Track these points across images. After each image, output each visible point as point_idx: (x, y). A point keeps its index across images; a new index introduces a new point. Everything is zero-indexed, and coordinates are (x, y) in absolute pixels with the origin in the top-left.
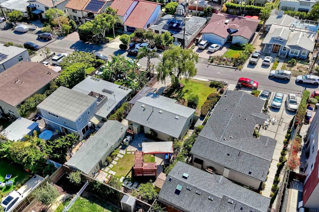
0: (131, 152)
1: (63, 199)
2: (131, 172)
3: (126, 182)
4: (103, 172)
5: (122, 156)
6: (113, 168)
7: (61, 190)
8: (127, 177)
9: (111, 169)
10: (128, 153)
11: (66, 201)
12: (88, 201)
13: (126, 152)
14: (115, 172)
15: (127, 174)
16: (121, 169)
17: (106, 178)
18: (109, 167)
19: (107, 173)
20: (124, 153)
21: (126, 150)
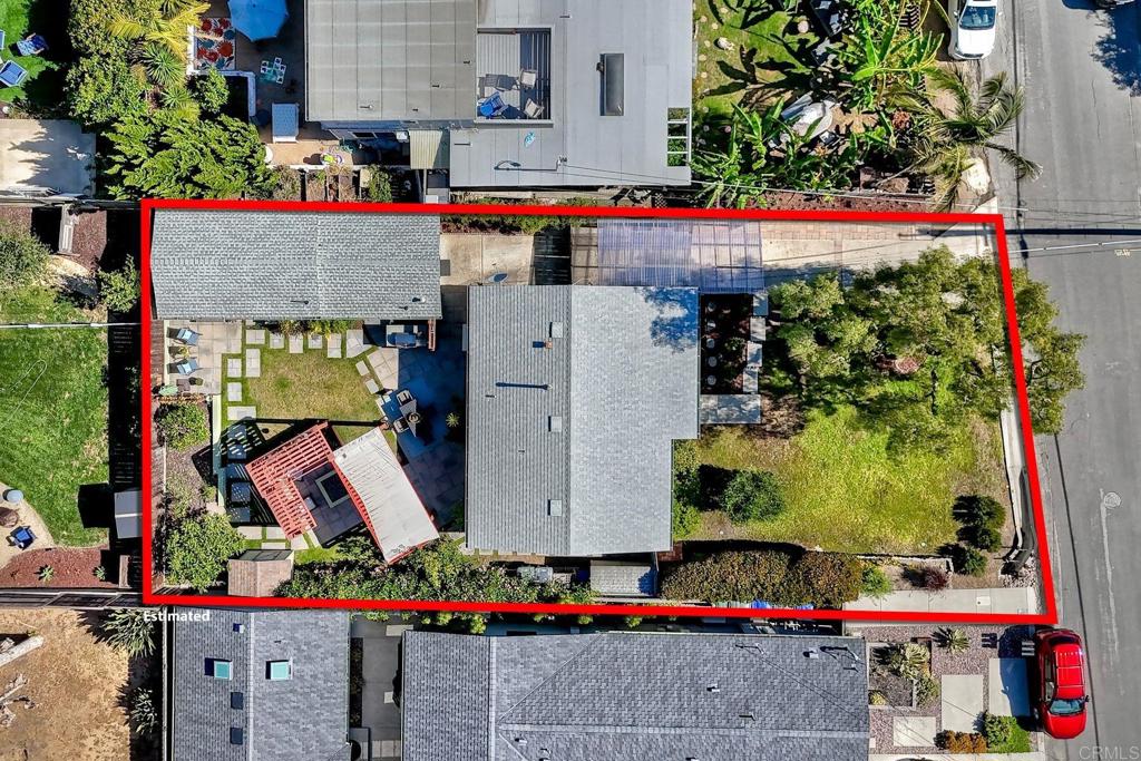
0: (373, 375)
1: (71, 281)
2: (288, 426)
3: (240, 436)
4: (240, 332)
5: (334, 353)
6: (272, 352)
7: (97, 247)
8: (261, 426)
9: (264, 349)
10: (361, 366)
11: (71, 295)
12: (106, 362)
13: (362, 357)
14: (262, 372)
15: (270, 417)
16: (282, 384)
17: (223, 355)
18: (267, 338)
19: (245, 346)
20: (351, 354)
21: (369, 351)
